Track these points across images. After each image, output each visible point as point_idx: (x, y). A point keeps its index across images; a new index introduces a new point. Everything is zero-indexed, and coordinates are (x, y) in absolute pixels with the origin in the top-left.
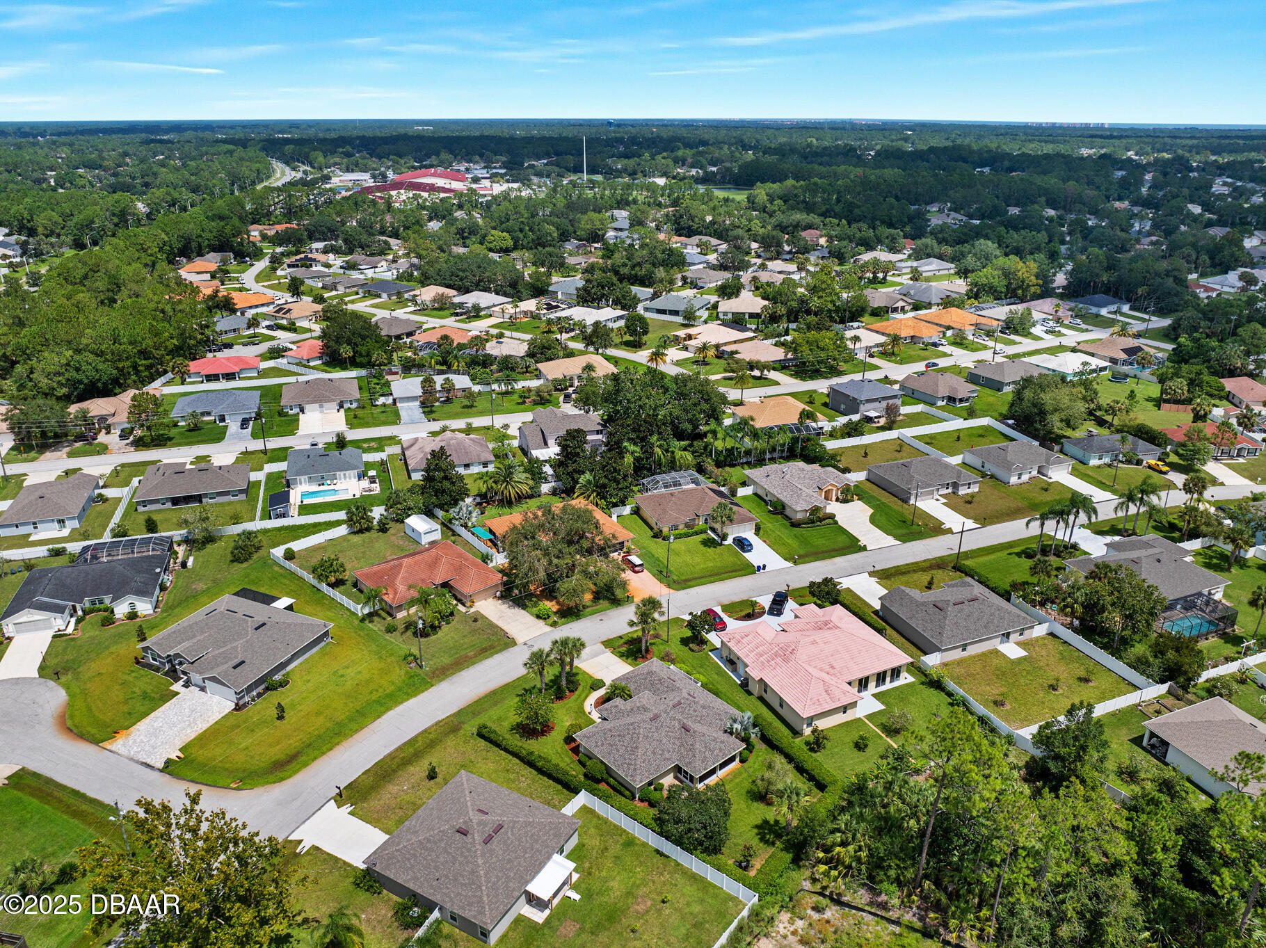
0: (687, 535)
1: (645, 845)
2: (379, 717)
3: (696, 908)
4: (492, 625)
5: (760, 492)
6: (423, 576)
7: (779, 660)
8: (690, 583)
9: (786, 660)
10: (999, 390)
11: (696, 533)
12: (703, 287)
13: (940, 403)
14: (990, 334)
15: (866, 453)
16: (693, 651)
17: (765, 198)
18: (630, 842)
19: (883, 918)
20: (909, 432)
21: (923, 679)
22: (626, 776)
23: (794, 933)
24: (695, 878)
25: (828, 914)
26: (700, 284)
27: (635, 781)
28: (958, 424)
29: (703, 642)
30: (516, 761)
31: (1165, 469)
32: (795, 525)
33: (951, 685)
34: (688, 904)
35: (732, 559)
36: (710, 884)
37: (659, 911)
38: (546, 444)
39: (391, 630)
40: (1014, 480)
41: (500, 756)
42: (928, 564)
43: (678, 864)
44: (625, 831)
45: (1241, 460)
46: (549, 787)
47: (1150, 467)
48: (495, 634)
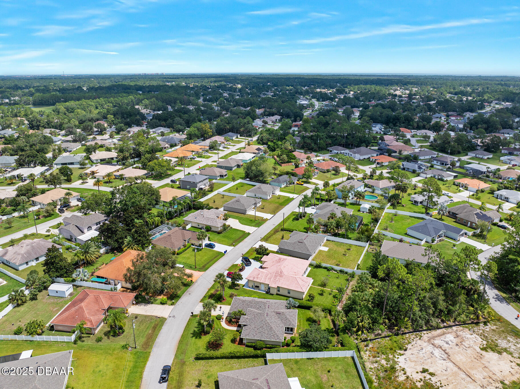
0: (186, 250)
1: (301, 359)
2: (141, 378)
3: (340, 367)
4: (146, 316)
5: (194, 225)
6: (96, 308)
7: (278, 277)
8: (206, 267)
9: (281, 276)
10: (231, 170)
11: (188, 248)
12: (71, 151)
13: (218, 178)
14: (207, 151)
15: (214, 201)
16: (238, 289)
17: (65, 110)
18: (297, 362)
19: (381, 338)
20: (221, 190)
21: (312, 267)
22: (276, 340)
23: (369, 356)
24: (328, 359)
25: (371, 346)
26: (69, 150)
27: (281, 340)
28: (232, 184)
29: (238, 285)
30: (224, 360)
31: (303, 183)
32: (219, 233)
33: (324, 265)
34: (336, 368)
35: (211, 253)
36: (334, 358)
37: (331, 376)
38: (83, 232)
39: (99, 340)
40: (269, 198)
41: (215, 362)
42: (273, 232)
43: (318, 359)
44: (290, 359)
45: (316, 176)
46: (248, 361)
47: (298, 184)
48: (151, 319)
